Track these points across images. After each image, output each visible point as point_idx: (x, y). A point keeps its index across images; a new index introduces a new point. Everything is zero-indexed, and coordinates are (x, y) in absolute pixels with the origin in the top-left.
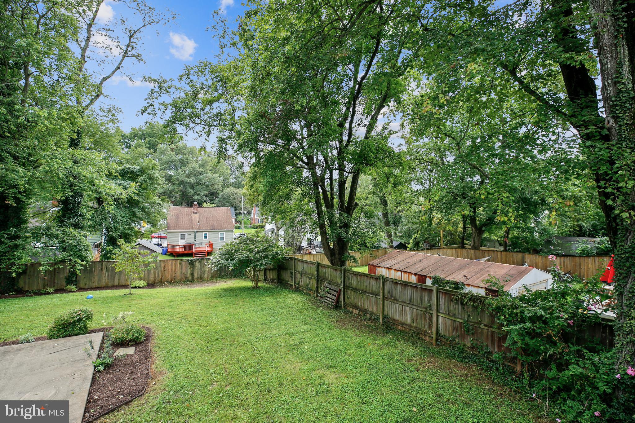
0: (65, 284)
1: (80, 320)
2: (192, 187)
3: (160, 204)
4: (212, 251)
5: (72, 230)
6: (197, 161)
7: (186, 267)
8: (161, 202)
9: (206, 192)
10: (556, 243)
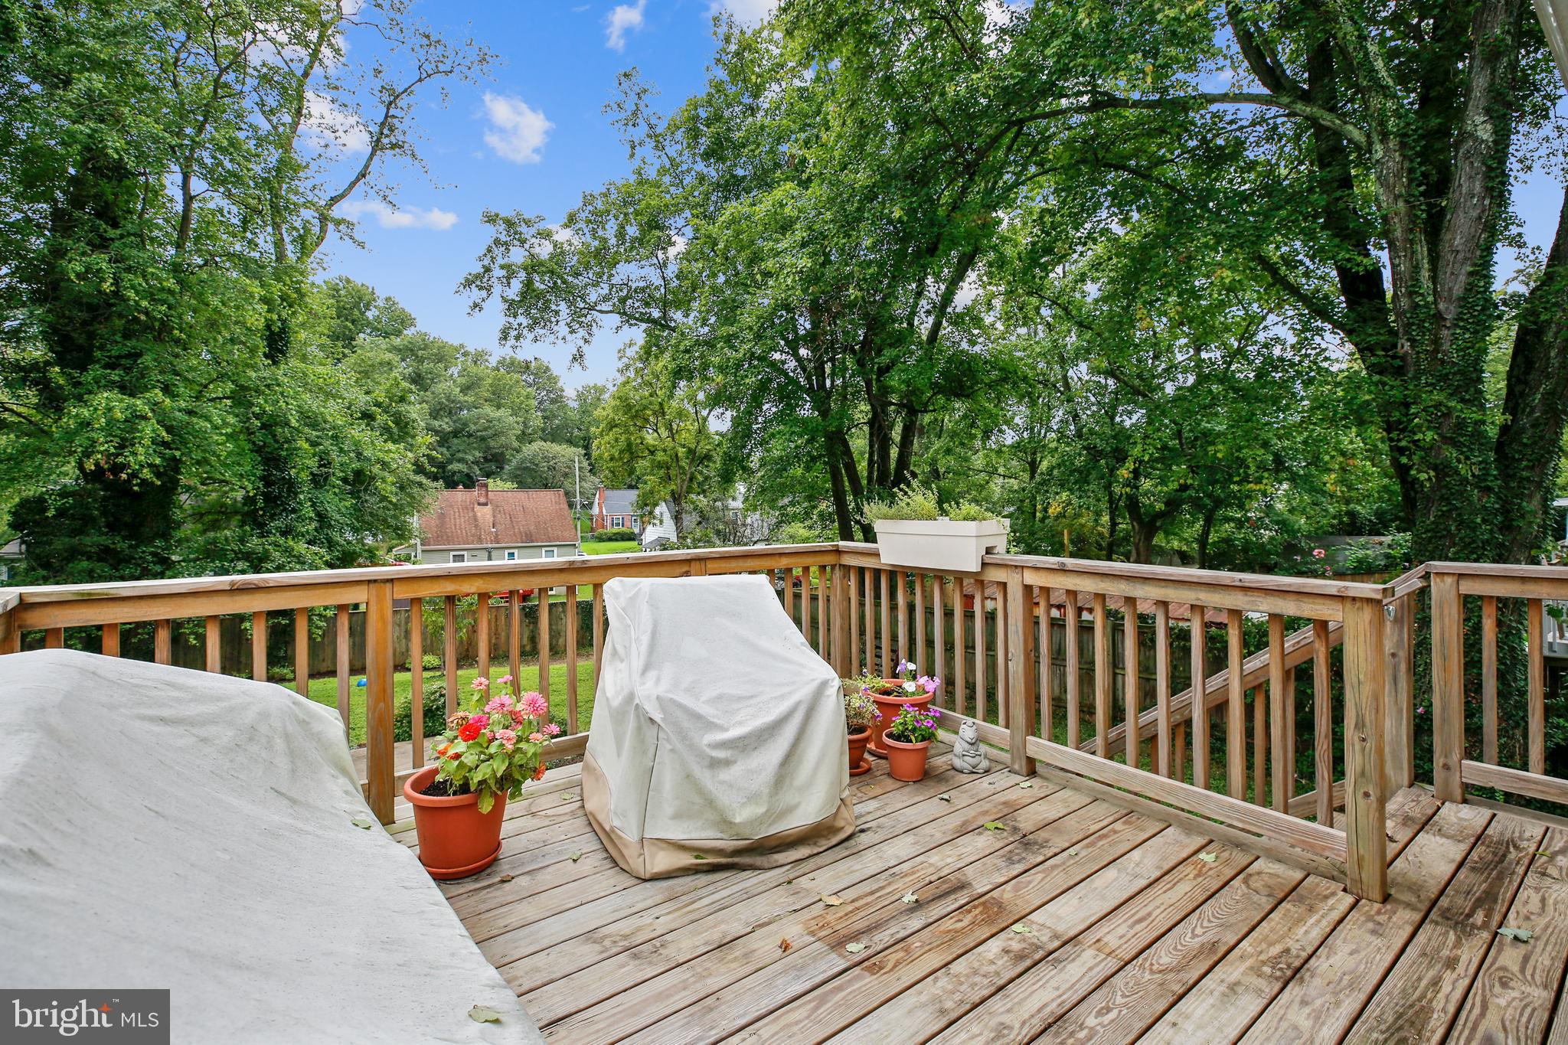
9: (477, 454)
10: (1306, 548)
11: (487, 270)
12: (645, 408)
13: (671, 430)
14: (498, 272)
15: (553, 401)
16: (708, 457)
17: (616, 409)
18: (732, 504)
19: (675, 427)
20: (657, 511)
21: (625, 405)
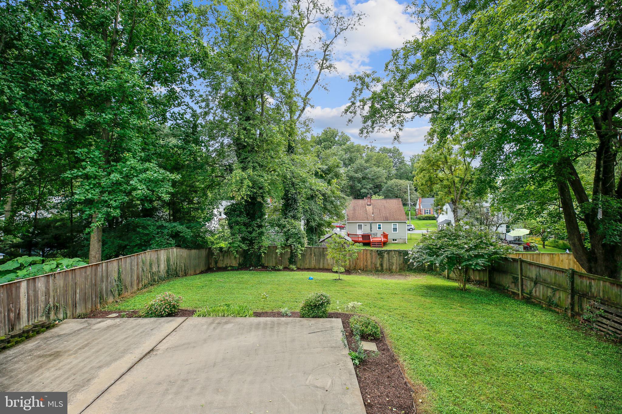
0: (288, 263)
1: (322, 304)
2: (359, 182)
3: (344, 198)
4: (387, 241)
5: (293, 221)
6: (362, 157)
7: (376, 257)
8: (345, 197)
9: (371, 185)
11: (353, 103)
12: (438, 161)
13: (451, 170)
14: (358, 104)
15: (400, 163)
16: (471, 182)
17: (423, 162)
18: (485, 204)
19: (453, 168)
20: (444, 208)
21: (428, 160)
